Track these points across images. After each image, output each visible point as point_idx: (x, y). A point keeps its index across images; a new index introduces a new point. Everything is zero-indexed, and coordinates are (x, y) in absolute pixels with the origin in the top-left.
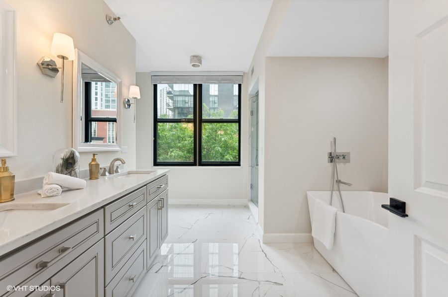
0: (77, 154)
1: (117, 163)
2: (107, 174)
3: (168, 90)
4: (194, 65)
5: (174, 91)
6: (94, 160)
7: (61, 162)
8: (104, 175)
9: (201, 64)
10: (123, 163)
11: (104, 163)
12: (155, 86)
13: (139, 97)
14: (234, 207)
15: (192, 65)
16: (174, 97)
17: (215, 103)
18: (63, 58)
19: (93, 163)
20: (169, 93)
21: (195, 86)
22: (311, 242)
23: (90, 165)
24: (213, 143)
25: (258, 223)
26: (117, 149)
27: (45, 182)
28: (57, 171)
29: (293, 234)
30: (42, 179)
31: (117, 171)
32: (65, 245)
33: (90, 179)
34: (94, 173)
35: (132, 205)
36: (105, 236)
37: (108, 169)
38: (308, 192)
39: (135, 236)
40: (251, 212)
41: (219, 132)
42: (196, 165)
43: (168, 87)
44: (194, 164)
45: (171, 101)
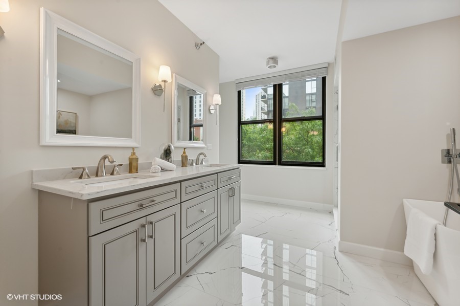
0: (172, 147)
1: (202, 157)
2: (194, 164)
3: (263, 94)
4: (270, 67)
5: (268, 95)
6: (184, 153)
7: (163, 152)
8: (192, 164)
9: (277, 64)
10: (205, 156)
11: (192, 156)
12: (239, 93)
13: (220, 103)
14: (317, 211)
15: (269, 67)
16: (268, 101)
17: (312, 102)
18: (165, 81)
19: (184, 155)
20: (263, 97)
21: (275, 86)
22: (410, 265)
23: (182, 156)
24: (304, 145)
25: (337, 230)
26: (204, 146)
27: (153, 164)
28: (161, 158)
29: (382, 249)
30: (152, 162)
31: (202, 163)
32: (154, 199)
33: (182, 166)
34: (184, 162)
35: (203, 186)
36: (181, 203)
37: (195, 161)
38: (405, 200)
39: (205, 211)
40: (334, 218)
41: (311, 133)
42: (275, 164)
43: (263, 92)
44: (274, 163)
45: (266, 105)
